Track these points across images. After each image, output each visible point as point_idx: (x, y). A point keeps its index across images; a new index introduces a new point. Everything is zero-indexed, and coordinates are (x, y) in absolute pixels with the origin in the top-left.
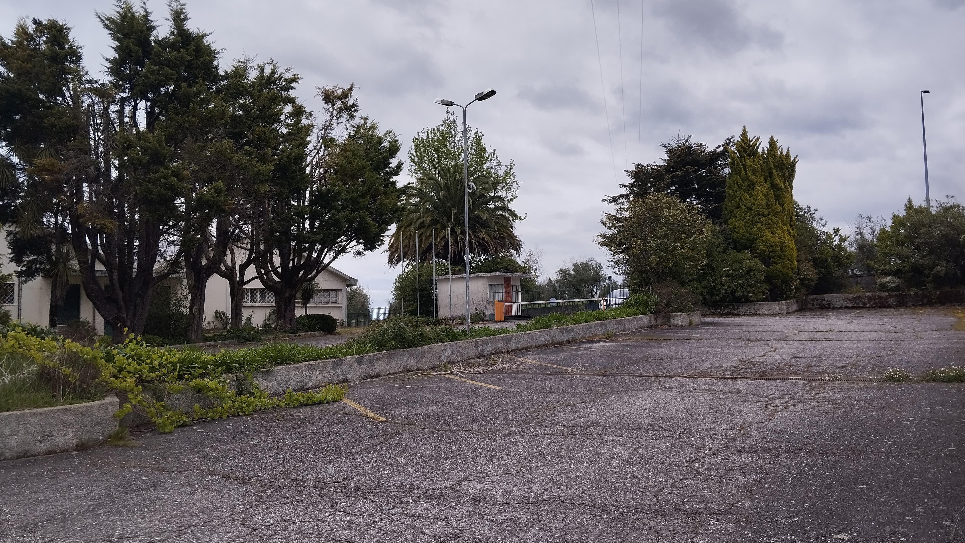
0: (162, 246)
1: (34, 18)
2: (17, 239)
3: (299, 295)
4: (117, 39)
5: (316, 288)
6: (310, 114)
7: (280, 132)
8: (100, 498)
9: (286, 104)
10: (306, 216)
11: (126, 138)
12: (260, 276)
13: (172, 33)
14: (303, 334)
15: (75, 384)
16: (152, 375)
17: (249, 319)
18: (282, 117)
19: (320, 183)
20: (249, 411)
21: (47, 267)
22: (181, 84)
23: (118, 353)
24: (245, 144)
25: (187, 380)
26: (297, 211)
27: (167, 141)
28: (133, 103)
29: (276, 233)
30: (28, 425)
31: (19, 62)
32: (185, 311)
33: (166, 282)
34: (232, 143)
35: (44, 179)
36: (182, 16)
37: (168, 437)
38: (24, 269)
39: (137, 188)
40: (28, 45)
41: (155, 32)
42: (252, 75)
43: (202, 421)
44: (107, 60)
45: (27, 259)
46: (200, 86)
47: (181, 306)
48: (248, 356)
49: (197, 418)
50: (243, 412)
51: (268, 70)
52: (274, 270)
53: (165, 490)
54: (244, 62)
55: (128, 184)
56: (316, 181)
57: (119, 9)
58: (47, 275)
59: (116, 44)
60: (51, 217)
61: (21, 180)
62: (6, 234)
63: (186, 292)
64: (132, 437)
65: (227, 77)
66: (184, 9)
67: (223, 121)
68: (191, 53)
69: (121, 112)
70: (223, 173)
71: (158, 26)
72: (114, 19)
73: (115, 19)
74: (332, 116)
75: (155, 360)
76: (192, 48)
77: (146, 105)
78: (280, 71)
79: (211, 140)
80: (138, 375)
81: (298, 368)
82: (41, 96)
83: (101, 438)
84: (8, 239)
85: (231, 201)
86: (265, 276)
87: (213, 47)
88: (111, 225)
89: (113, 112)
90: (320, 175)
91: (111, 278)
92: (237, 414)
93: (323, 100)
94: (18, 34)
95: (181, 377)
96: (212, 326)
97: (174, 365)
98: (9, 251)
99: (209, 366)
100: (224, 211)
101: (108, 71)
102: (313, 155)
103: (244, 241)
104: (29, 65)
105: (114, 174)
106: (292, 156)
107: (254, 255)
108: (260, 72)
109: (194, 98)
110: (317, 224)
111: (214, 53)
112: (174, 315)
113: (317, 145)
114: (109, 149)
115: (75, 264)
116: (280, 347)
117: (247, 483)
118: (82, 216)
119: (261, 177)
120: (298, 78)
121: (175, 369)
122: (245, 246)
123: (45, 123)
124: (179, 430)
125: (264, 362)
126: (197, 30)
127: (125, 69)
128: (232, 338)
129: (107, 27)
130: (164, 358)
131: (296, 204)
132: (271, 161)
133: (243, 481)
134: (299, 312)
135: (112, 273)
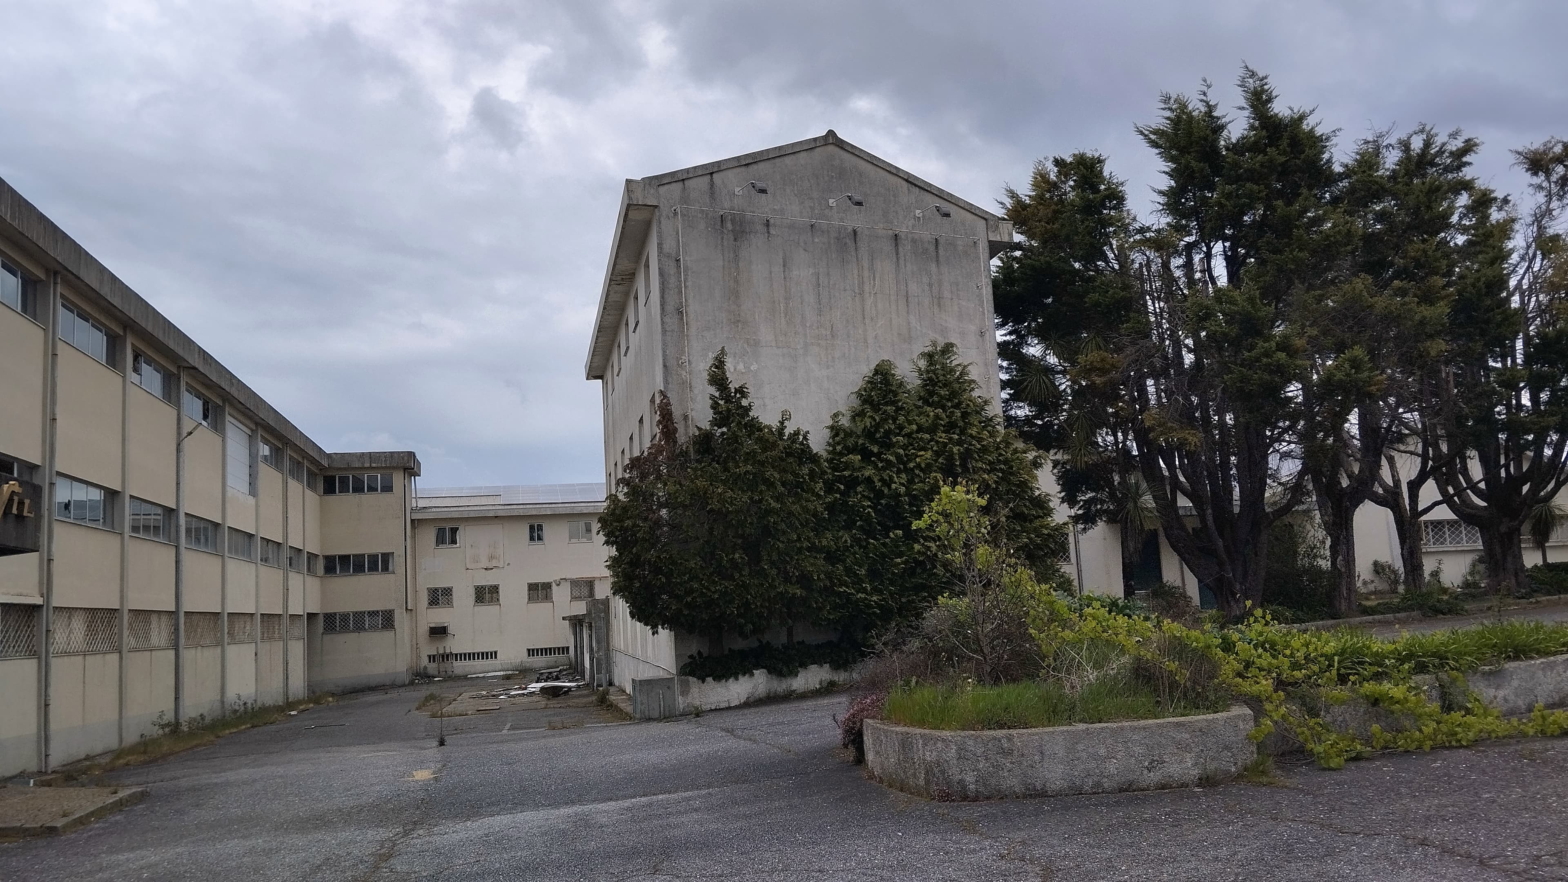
0: (1273, 461)
1: (1054, 158)
2: (1067, 470)
3: (1526, 527)
4: (1172, 159)
5: (1557, 512)
6: (1506, 201)
7: (1452, 244)
8: (1250, 864)
9: (1457, 193)
10: (1522, 385)
11: (1200, 305)
12: (1447, 500)
13: (1252, 127)
14: (1544, 598)
15: (1185, 687)
16: (1297, 673)
17: (1435, 574)
18: (1455, 219)
19: (1542, 321)
20: (1468, 740)
21: (1111, 507)
22: (1275, 203)
23: (1240, 640)
24: (1392, 279)
25: (1354, 683)
26: (1504, 378)
27: (1263, 296)
28: (1205, 249)
29: (1468, 421)
30: (1130, 744)
31: (1043, 223)
32: (1325, 564)
33: (1287, 519)
34: (1370, 281)
35: (1094, 383)
36: (1264, 96)
37: (1335, 775)
38: (1081, 512)
39: (1225, 377)
40: (1051, 197)
41: (1225, 133)
42: (1391, 159)
43: (1388, 752)
44: (1161, 192)
45: (1083, 498)
46: (1306, 199)
47: (1315, 556)
48: (1453, 644)
49: (1379, 747)
50: (1459, 741)
51: (1417, 144)
52: (1473, 487)
53: (1349, 862)
54: (1374, 141)
55: (1212, 373)
56: (1534, 319)
57: (1168, 114)
58: (1112, 518)
59: (1170, 166)
60: (1107, 434)
61: (1063, 387)
62: (1052, 465)
63: (1321, 534)
64: (1279, 772)
65: (1348, 172)
66: (1266, 84)
67: (1349, 248)
68: (1285, 150)
69: (1188, 266)
70: (1359, 332)
71: (1230, 122)
72: (1163, 130)
73: (1165, 129)
74: (1549, 196)
75: (1298, 651)
76: (1285, 143)
77: (1225, 247)
78: (1439, 140)
79: (1332, 282)
80: (1274, 675)
81: (1551, 666)
82: (1077, 265)
83: (1233, 769)
84: (1055, 471)
85: (1380, 378)
86: (1456, 498)
87: (1319, 131)
88: (1194, 438)
89: (1178, 267)
90: (1540, 306)
91: (1202, 517)
92: (1447, 744)
93: (1527, 170)
94: (1036, 185)
95: (1343, 679)
96: (1371, 587)
97: (1329, 658)
98: (1059, 488)
99: (1387, 661)
100: (1370, 395)
101: (1163, 210)
102: (1522, 272)
103: (1410, 440)
104: (1055, 226)
105: (1189, 359)
106: (1481, 283)
107: (1430, 463)
108: (1404, 151)
109: (1298, 220)
110: (1544, 396)
111: (1322, 141)
112: (1306, 571)
113: (1527, 253)
114: (1177, 324)
115: (1148, 500)
116: (1509, 628)
117: (1490, 866)
118: (1151, 429)
119: (1428, 329)
120: (1476, 145)
121: (1330, 665)
122: (1412, 448)
123: (1086, 303)
124: (1352, 766)
125: (1483, 654)
126: (1290, 112)
127: (1187, 200)
128: (1410, 608)
129: (1154, 144)
130: (1311, 648)
131: (1499, 365)
132: (1443, 299)
133: (1481, 862)
134: (1531, 559)
135: (1204, 511)
